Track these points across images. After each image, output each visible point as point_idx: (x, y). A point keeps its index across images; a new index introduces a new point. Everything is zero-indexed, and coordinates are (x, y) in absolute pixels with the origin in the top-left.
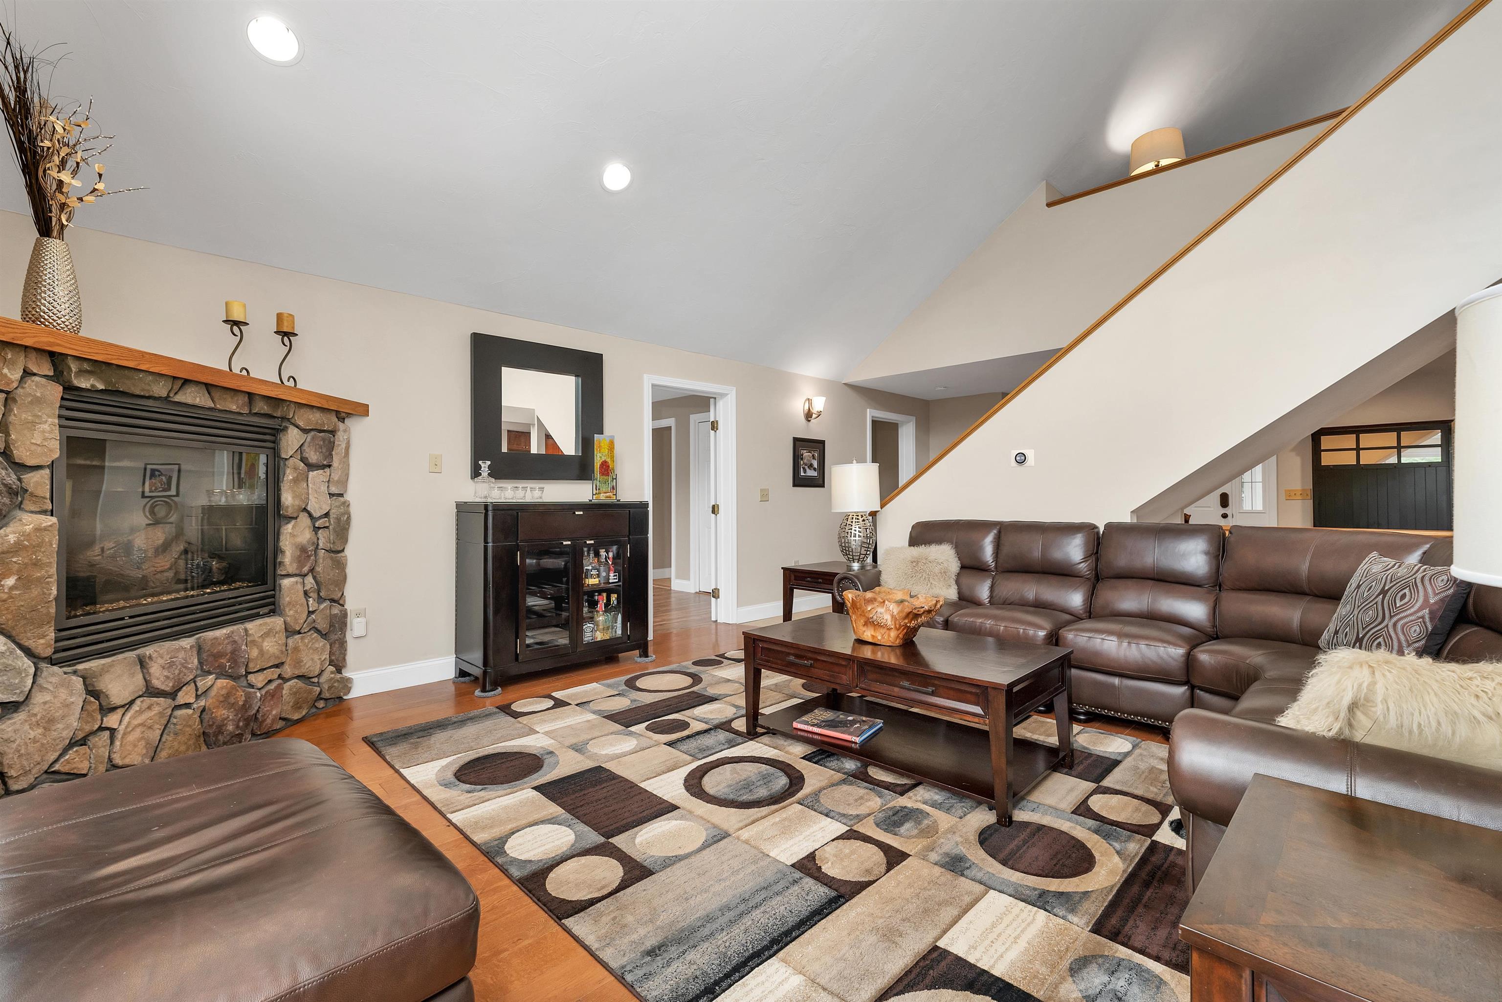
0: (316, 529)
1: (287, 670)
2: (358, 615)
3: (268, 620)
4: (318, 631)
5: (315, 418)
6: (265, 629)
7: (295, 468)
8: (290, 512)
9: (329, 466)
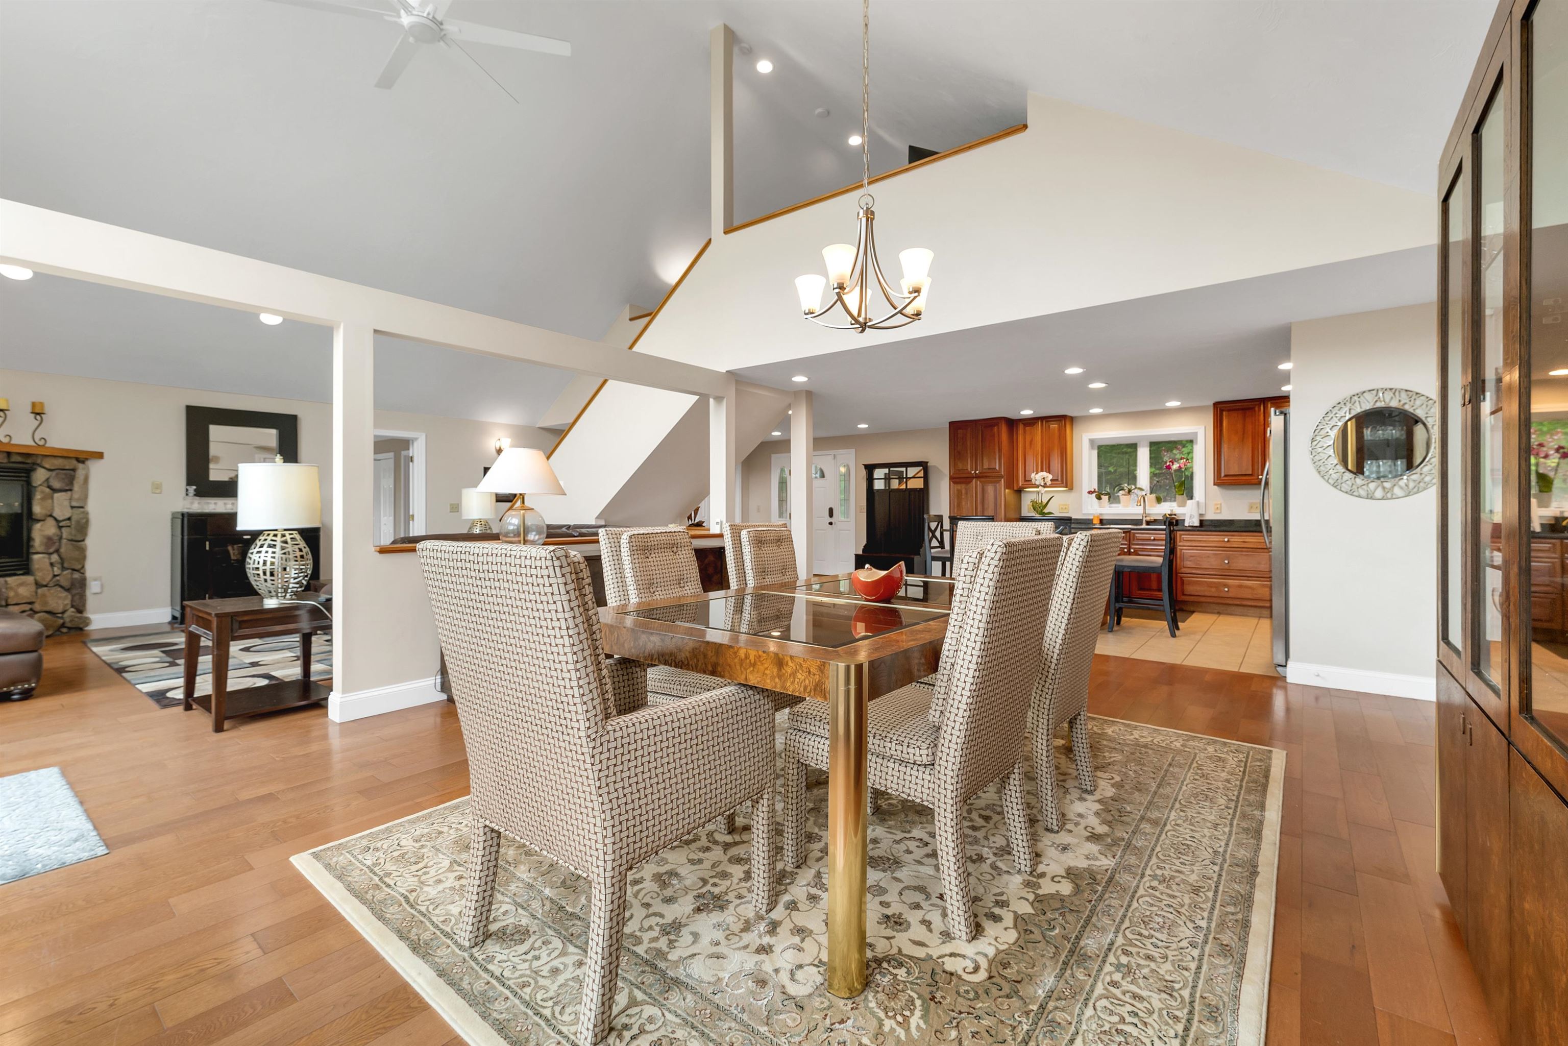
0: (60, 527)
1: (37, 607)
2: (95, 580)
3: (22, 577)
4: (61, 587)
5: (59, 463)
6: (20, 581)
7: (42, 492)
8: (38, 517)
9: (71, 490)
